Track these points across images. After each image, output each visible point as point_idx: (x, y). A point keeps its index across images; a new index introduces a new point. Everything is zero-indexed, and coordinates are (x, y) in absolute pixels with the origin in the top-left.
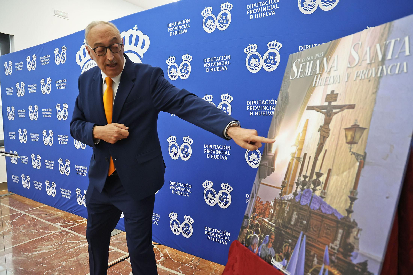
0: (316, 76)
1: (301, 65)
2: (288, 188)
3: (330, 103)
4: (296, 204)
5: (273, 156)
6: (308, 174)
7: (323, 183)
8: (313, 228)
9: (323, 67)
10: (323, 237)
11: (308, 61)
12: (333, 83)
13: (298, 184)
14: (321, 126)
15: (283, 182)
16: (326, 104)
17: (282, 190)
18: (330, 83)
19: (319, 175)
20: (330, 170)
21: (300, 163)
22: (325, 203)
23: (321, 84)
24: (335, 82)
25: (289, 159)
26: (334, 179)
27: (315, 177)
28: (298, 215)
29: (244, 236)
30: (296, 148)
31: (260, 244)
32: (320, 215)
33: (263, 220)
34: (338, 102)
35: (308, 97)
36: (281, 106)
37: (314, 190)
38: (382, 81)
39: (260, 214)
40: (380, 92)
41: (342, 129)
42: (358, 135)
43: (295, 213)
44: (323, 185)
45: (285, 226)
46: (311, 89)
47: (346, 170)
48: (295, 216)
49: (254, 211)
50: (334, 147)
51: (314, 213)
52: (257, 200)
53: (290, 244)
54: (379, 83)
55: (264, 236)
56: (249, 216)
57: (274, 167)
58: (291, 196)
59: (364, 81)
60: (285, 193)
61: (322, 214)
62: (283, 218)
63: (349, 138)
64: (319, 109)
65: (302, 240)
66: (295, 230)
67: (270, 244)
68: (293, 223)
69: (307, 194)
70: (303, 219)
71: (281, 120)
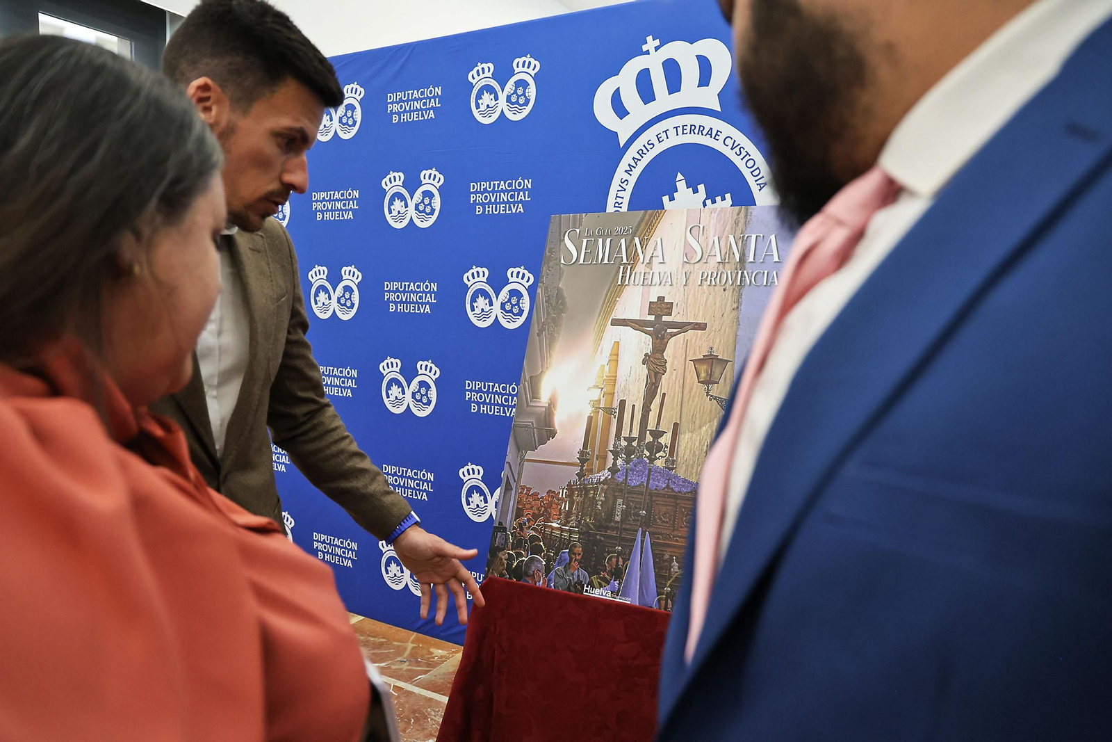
0: (622, 267)
1: (585, 241)
2: (596, 463)
3: (658, 317)
4: (619, 487)
5: (545, 407)
6: (635, 434)
7: (666, 447)
8: (660, 519)
9: (634, 254)
10: (681, 527)
11: (600, 236)
12: (660, 284)
13: (616, 454)
14: (646, 355)
15: (582, 453)
16: (652, 318)
17: (582, 466)
18: (654, 283)
19: (657, 434)
20: (676, 426)
21: (615, 418)
22: (676, 477)
23: (636, 283)
24: (663, 284)
25: (588, 411)
26: (685, 439)
27: (649, 438)
28: (626, 502)
29: (504, 565)
30: (601, 393)
31: (548, 569)
32: (670, 497)
33: (545, 526)
34: (674, 318)
35: (611, 302)
36: (548, 314)
37: (652, 460)
38: (744, 291)
39: (536, 517)
40: (742, 307)
41: (688, 361)
42: (717, 370)
43: (620, 501)
44: (668, 450)
45: (600, 526)
46: (616, 290)
47: (705, 423)
48: (620, 506)
49: (519, 513)
50: (678, 390)
51: (659, 495)
52: (521, 493)
53: (619, 553)
54: (740, 295)
55: (556, 554)
56: (508, 527)
57: (553, 427)
58: (605, 474)
59: (717, 288)
60: (591, 471)
61: (675, 494)
62: (596, 513)
63: (703, 375)
64: (638, 325)
65: (642, 542)
66: (625, 530)
67: (575, 564)
68: (618, 518)
69: (640, 467)
70: (640, 509)
71: (552, 340)
